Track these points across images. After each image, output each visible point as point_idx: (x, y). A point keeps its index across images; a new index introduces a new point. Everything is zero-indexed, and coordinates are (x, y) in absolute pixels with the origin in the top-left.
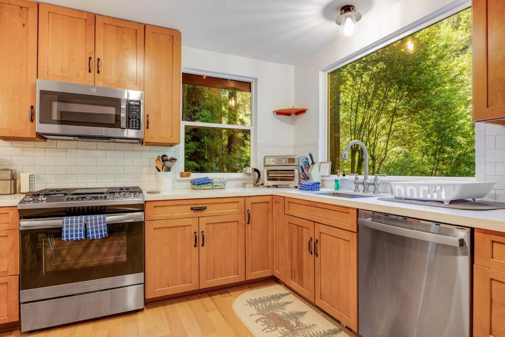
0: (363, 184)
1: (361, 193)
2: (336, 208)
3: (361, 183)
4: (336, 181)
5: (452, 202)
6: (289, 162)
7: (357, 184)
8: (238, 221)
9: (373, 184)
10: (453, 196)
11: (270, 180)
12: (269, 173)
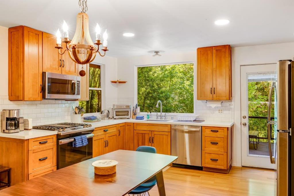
0: (160, 116)
1: (163, 120)
2: (162, 125)
3: (159, 116)
4: (148, 115)
5: (193, 121)
6: (126, 107)
7: (157, 116)
8: (116, 135)
9: (165, 116)
10: (194, 119)
11: (116, 115)
12: (116, 112)
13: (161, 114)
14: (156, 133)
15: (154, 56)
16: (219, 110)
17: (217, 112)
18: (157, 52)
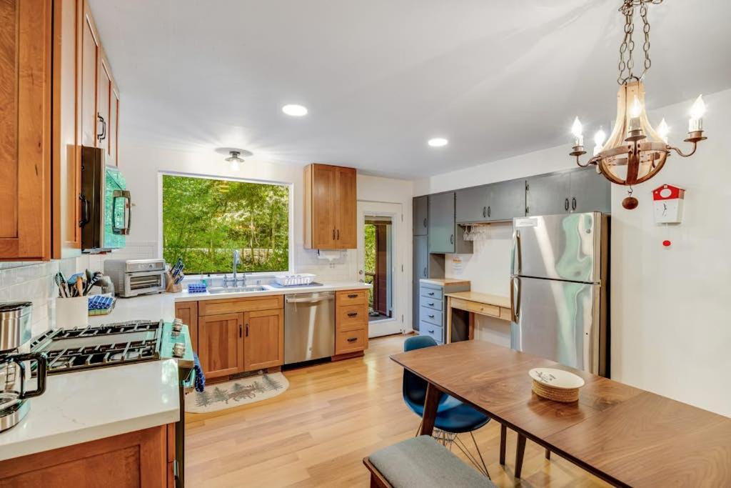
0: (233, 281)
3: (231, 281)
4: (204, 281)
6: (156, 267)
7: (226, 282)
9: (243, 280)
11: (132, 289)
12: (131, 281)
13: (235, 276)
14: (252, 315)
15: (228, 160)
16: (331, 264)
17: (328, 267)
18: (235, 154)
